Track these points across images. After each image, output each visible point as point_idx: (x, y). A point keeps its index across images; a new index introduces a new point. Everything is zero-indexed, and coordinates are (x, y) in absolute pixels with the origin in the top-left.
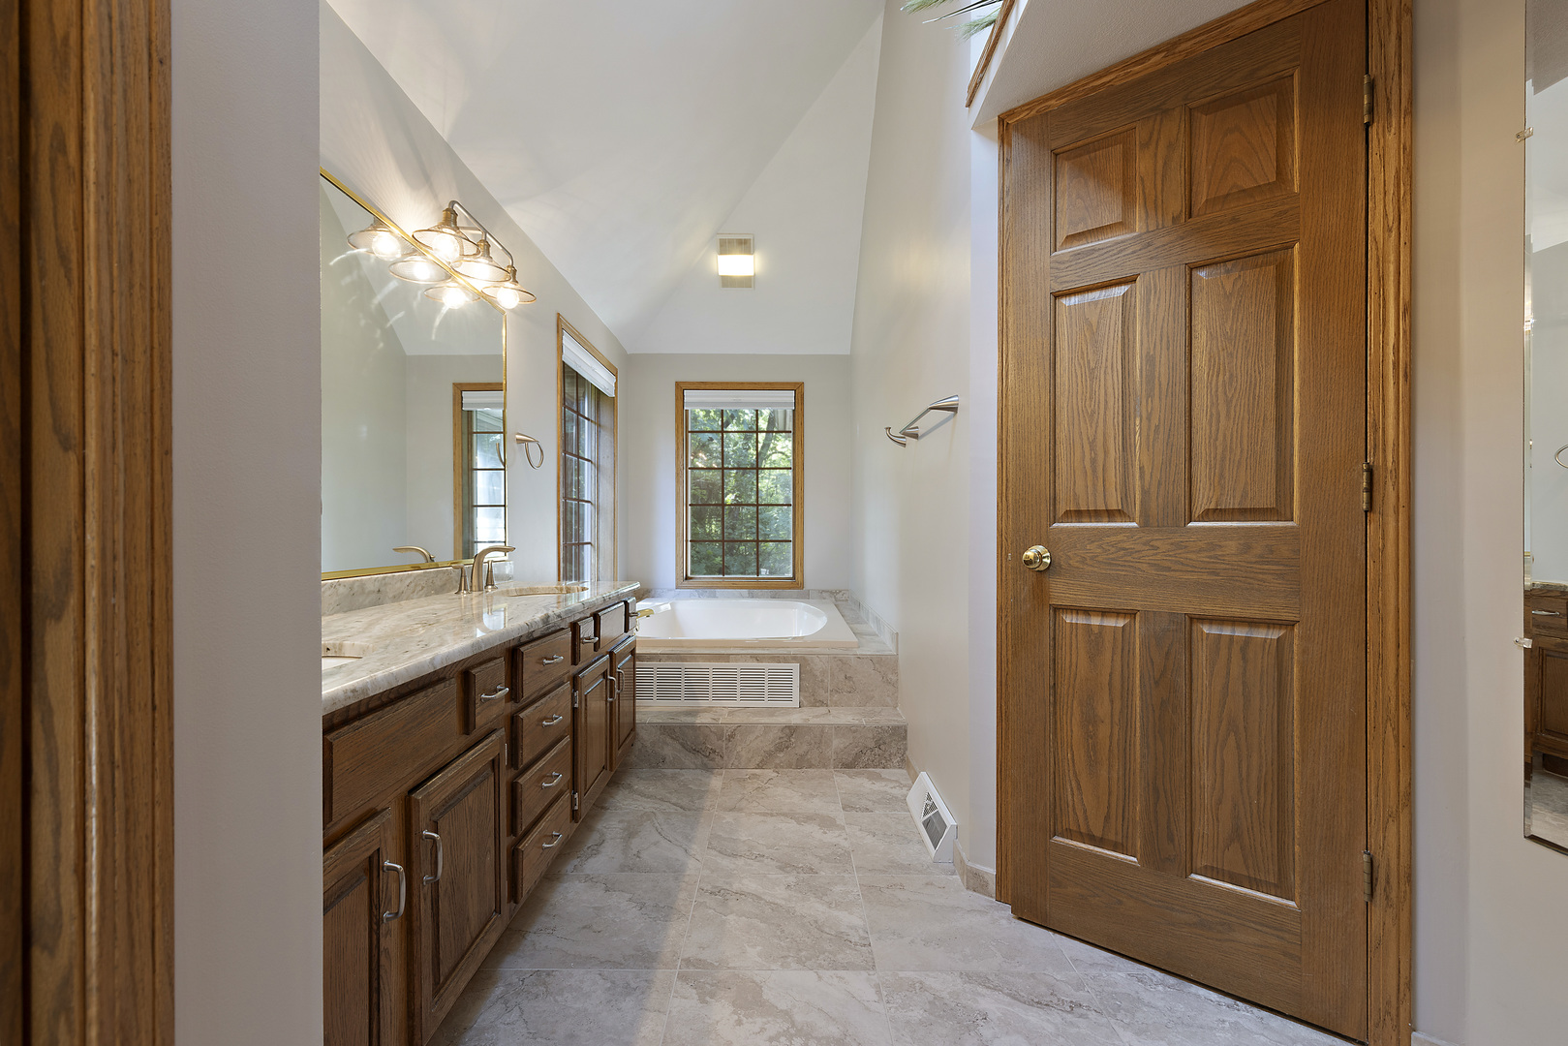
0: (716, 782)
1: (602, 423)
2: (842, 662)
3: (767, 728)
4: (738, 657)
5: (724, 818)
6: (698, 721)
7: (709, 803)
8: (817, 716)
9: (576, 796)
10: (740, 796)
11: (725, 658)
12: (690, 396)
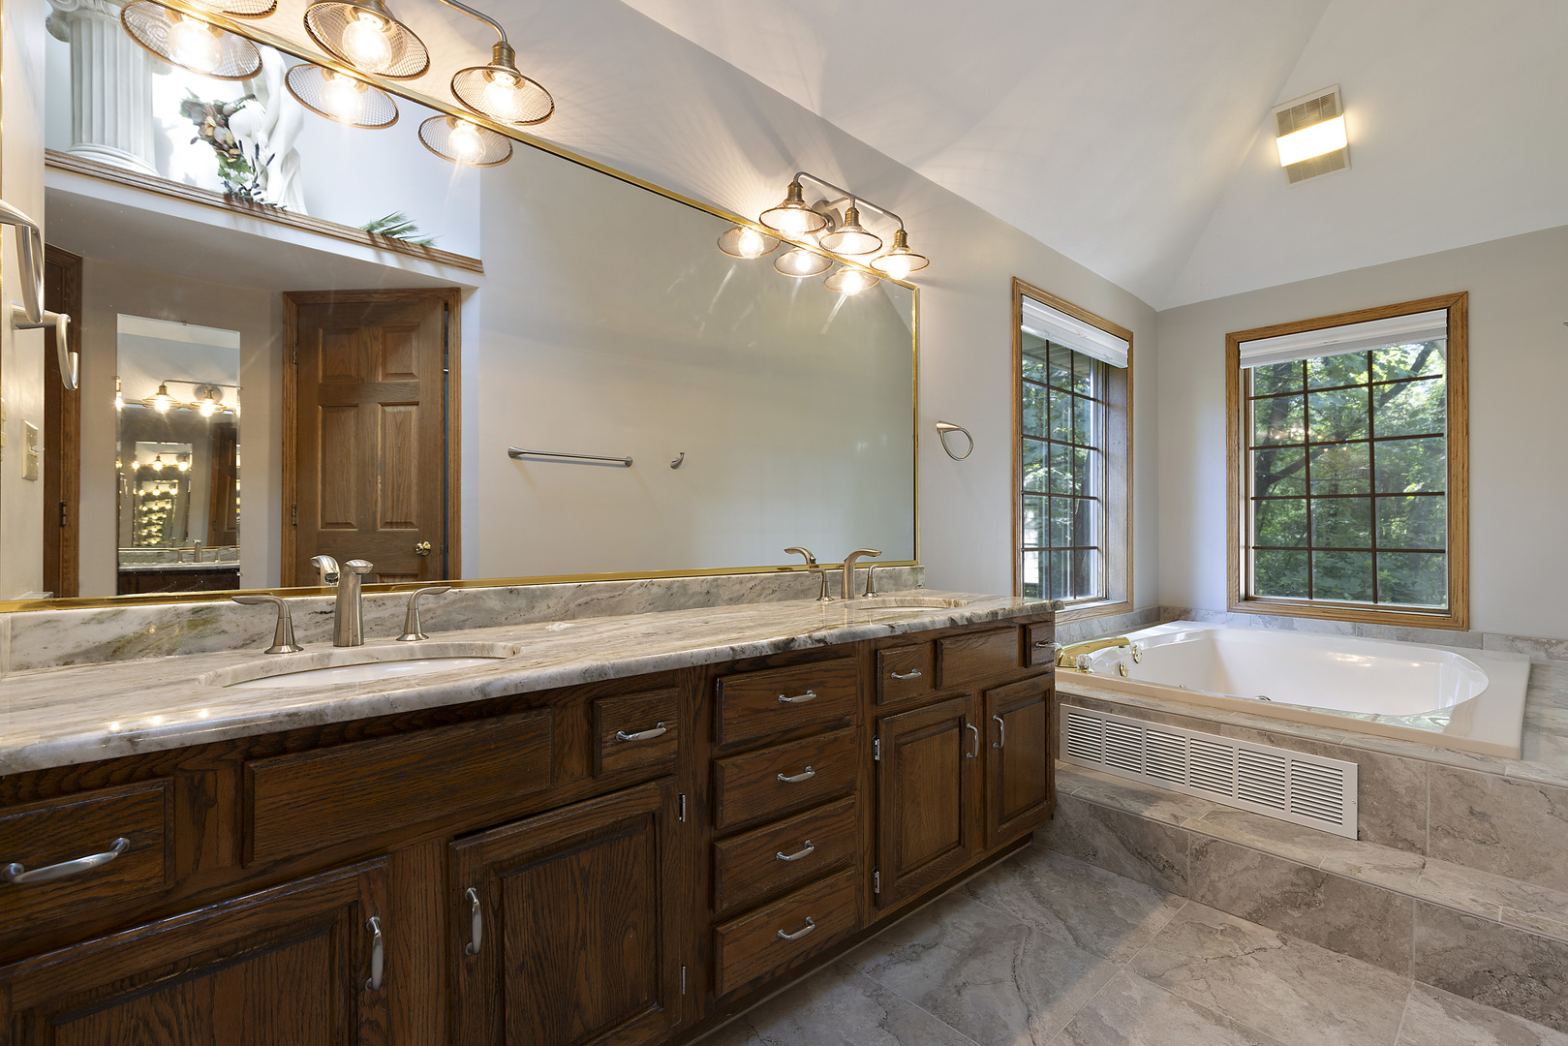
0: (1159, 917)
1: (1112, 402)
2: (1463, 782)
3: (1267, 860)
4: (1235, 730)
5: (1130, 987)
6: (1146, 814)
7: (1122, 949)
8: (1385, 869)
9: (877, 874)
10: (1183, 958)
11: (1215, 727)
12: (1247, 350)
